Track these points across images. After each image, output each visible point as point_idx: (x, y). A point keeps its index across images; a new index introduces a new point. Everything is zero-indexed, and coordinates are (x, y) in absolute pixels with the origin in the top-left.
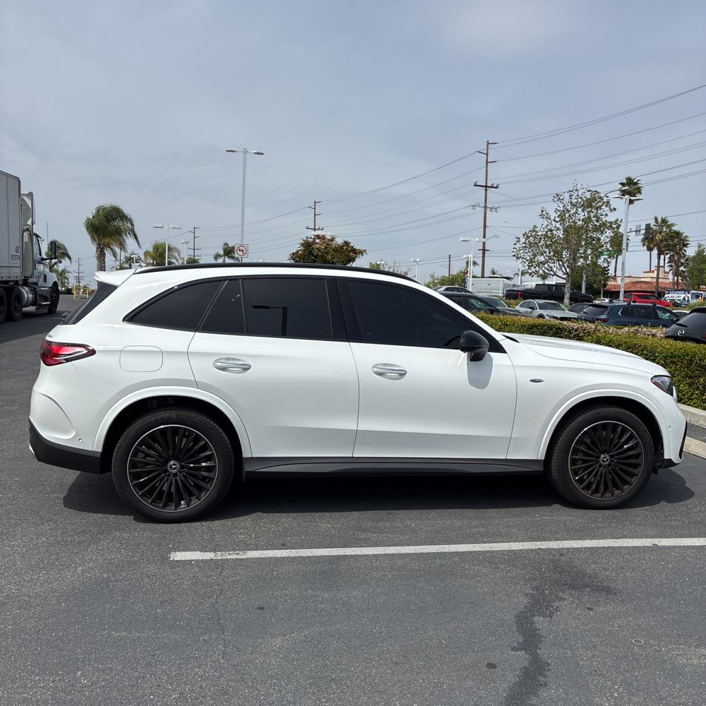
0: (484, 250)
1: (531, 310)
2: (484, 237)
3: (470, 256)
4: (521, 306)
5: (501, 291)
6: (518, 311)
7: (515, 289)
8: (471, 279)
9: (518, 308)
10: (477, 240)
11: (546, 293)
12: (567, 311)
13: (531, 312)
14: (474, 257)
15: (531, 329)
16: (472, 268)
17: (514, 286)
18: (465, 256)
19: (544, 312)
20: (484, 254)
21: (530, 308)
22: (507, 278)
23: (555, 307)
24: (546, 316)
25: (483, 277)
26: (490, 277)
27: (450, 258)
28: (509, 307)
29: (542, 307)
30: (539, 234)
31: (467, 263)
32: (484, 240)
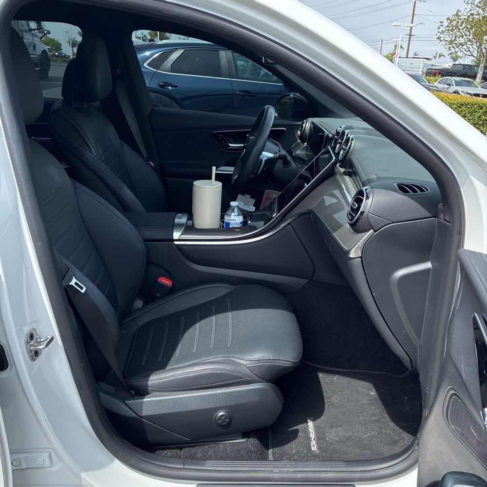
0: (410, 35)
1: (448, 86)
2: (412, 23)
3: (400, 39)
4: (439, 83)
5: (421, 70)
6: (436, 87)
7: (434, 68)
8: (398, 59)
9: (436, 84)
10: (406, 25)
11: (460, 71)
12: (480, 88)
13: (448, 88)
14: (402, 41)
15: (460, 107)
16: (399, 51)
17: (432, 65)
18: (395, 40)
19: (459, 89)
20: (410, 38)
21: (447, 84)
22: (427, 59)
23: (469, 84)
24: (461, 93)
25: (407, 57)
26: (413, 58)
27: (382, 42)
28: (429, 83)
29: (458, 84)
30: (462, 17)
31: (396, 46)
32: (412, 25)
